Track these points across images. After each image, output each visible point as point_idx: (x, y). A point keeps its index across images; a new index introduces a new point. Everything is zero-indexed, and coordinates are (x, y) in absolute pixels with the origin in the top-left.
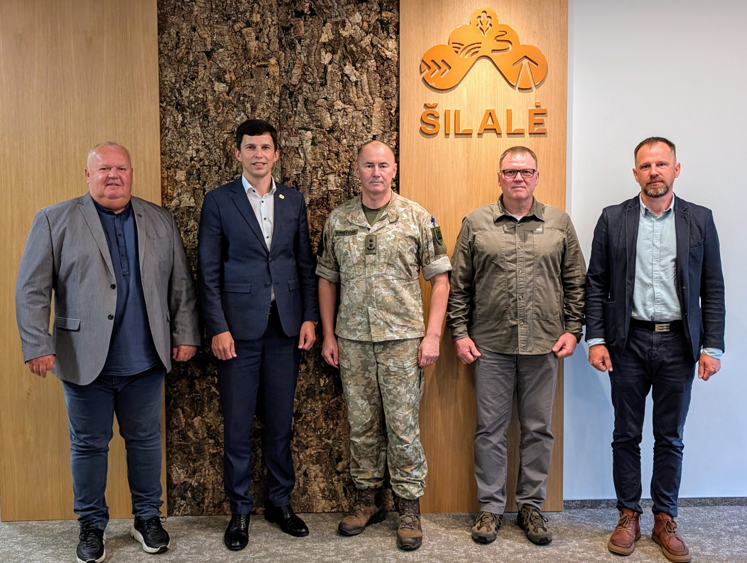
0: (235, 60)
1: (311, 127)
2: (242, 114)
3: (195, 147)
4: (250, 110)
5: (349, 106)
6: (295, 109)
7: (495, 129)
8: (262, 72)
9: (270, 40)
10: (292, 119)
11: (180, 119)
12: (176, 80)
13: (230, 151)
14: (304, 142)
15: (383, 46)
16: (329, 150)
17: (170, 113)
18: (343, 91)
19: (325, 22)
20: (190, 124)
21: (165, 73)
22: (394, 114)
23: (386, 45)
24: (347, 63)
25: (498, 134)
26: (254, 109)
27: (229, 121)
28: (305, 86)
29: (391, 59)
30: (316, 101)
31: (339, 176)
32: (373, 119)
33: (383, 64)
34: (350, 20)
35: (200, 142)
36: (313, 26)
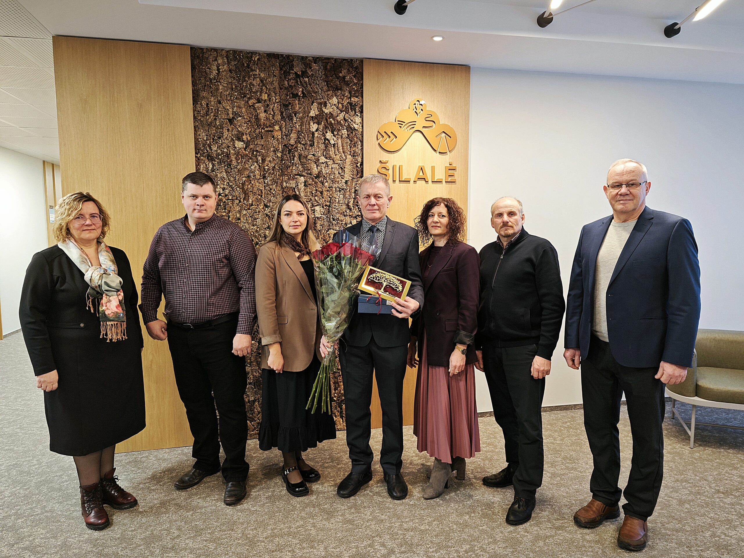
0: (250, 126)
1: (304, 173)
2: (256, 164)
3: (222, 186)
4: (261, 161)
5: (329, 160)
6: (293, 161)
7: (425, 179)
8: (269, 135)
9: (275, 113)
10: (291, 168)
11: (211, 166)
12: (207, 138)
13: (247, 190)
14: (299, 184)
15: (352, 121)
16: (316, 190)
17: (203, 162)
18: (325, 150)
19: (313, 103)
20: (218, 170)
21: (199, 133)
22: (359, 167)
23: (354, 120)
24: (328, 131)
25: (426, 182)
26: (263, 160)
27: (246, 169)
28: (299, 146)
29: (357, 130)
30: (307, 156)
31: (323, 207)
32: (346, 169)
33: (352, 133)
34: (330, 102)
35: (226, 182)
36: (304, 104)
